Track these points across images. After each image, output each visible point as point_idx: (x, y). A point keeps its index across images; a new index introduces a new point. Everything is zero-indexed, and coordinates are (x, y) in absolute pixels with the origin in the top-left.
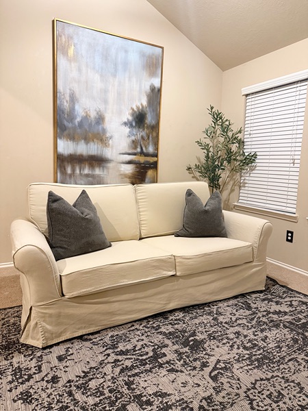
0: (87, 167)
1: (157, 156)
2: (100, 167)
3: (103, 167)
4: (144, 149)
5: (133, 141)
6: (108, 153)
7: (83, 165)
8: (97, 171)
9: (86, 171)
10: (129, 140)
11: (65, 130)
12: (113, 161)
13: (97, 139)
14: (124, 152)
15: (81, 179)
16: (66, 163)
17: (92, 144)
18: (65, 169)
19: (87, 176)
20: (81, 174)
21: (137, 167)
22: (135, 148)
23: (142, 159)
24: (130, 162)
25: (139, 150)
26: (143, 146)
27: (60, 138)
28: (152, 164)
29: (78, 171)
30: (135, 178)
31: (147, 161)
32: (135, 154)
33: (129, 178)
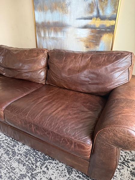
0: (53, 31)
1: (115, 19)
2: (61, 32)
3: (63, 32)
4: (101, 12)
5: (90, 5)
6: (68, 19)
7: (50, 30)
8: (60, 35)
9: (53, 35)
10: (86, 4)
11: (38, 3)
12: (71, 26)
13: (59, 7)
14: (80, 17)
15: (50, 41)
16: (40, 29)
17: (55, 12)
18: (40, 33)
19: (53, 38)
20: (49, 37)
21: (92, 32)
22: (91, 12)
23: (98, 23)
24: (85, 27)
25: (95, 13)
26: (100, 9)
27: (36, 10)
28: (108, 28)
29: (47, 35)
30: (90, 42)
31: (103, 25)
32: (91, 18)
33: (84, 41)
